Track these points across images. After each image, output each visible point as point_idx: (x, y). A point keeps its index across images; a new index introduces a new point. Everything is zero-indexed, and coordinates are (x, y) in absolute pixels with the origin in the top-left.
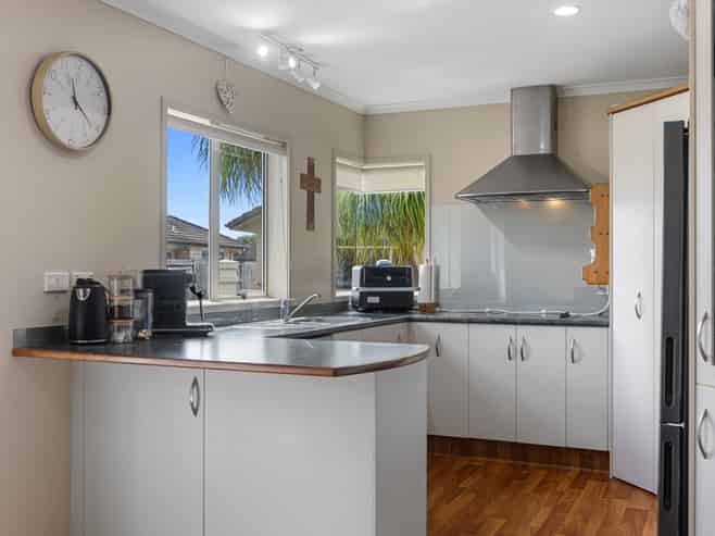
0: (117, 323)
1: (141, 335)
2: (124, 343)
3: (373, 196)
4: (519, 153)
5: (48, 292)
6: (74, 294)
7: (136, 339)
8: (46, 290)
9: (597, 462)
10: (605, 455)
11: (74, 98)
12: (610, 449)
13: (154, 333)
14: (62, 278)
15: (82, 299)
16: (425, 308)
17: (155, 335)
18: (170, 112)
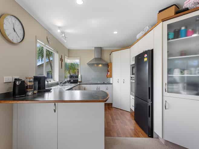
0: (29, 90)
1: (35, 92)
2: (31, 95)
3: (71, 63)
4: (96, 57)
5: (5, 83)
6: (15, 83)
7: (34, 94)
8: (4, 82)
9: (110, 105)
10: (112, 104)
11: (14, 29)
12: (112, 103)
13: (38, 91)
14: (10, 78)
15: (18, 84)
16: (80, 82)
17: (38, 92)
18: (38, 40)
